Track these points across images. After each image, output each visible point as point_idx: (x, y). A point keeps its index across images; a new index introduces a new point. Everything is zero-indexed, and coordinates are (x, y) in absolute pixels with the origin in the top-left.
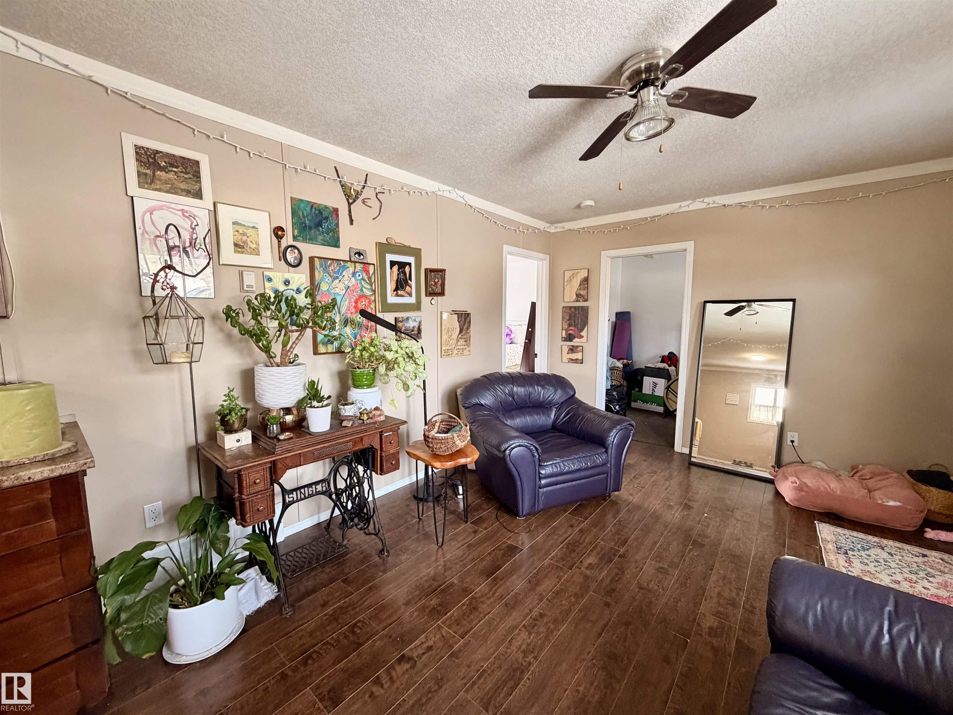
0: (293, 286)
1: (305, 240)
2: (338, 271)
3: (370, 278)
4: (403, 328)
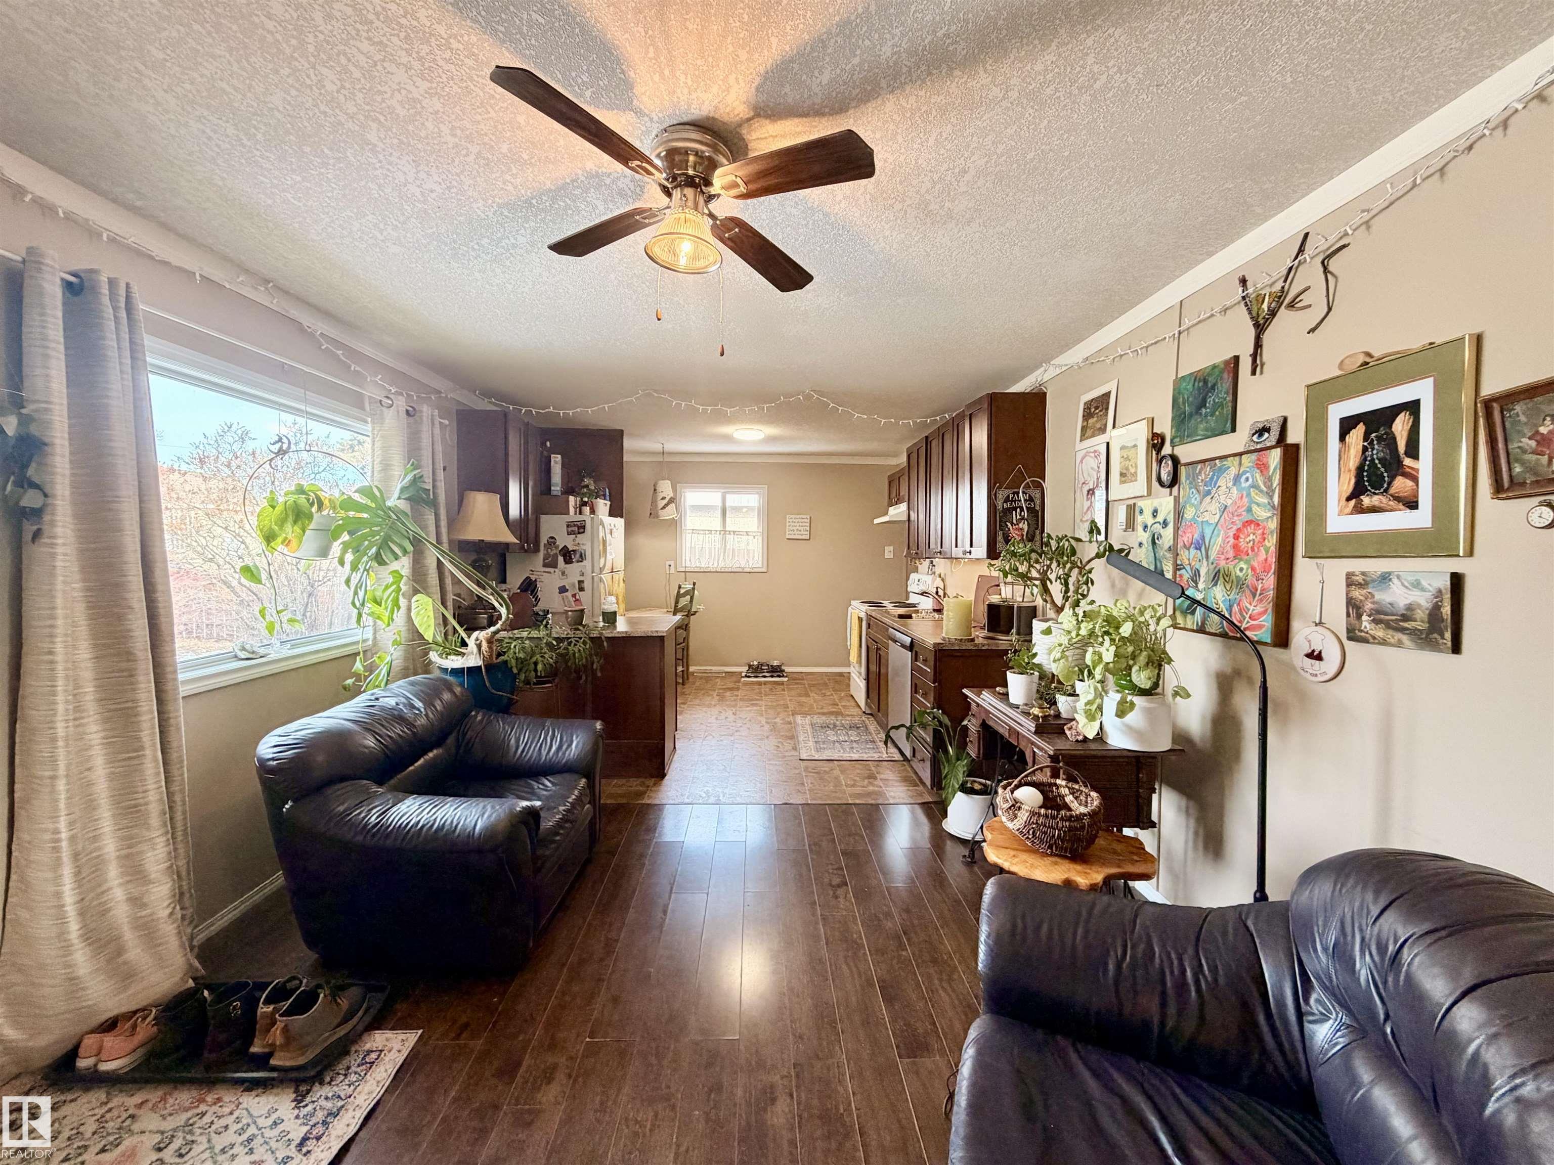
0: (1160, 518)
1: (1182, 441)
2: (1212, 479)
3: (1270, 479)
4: (1368, 606)
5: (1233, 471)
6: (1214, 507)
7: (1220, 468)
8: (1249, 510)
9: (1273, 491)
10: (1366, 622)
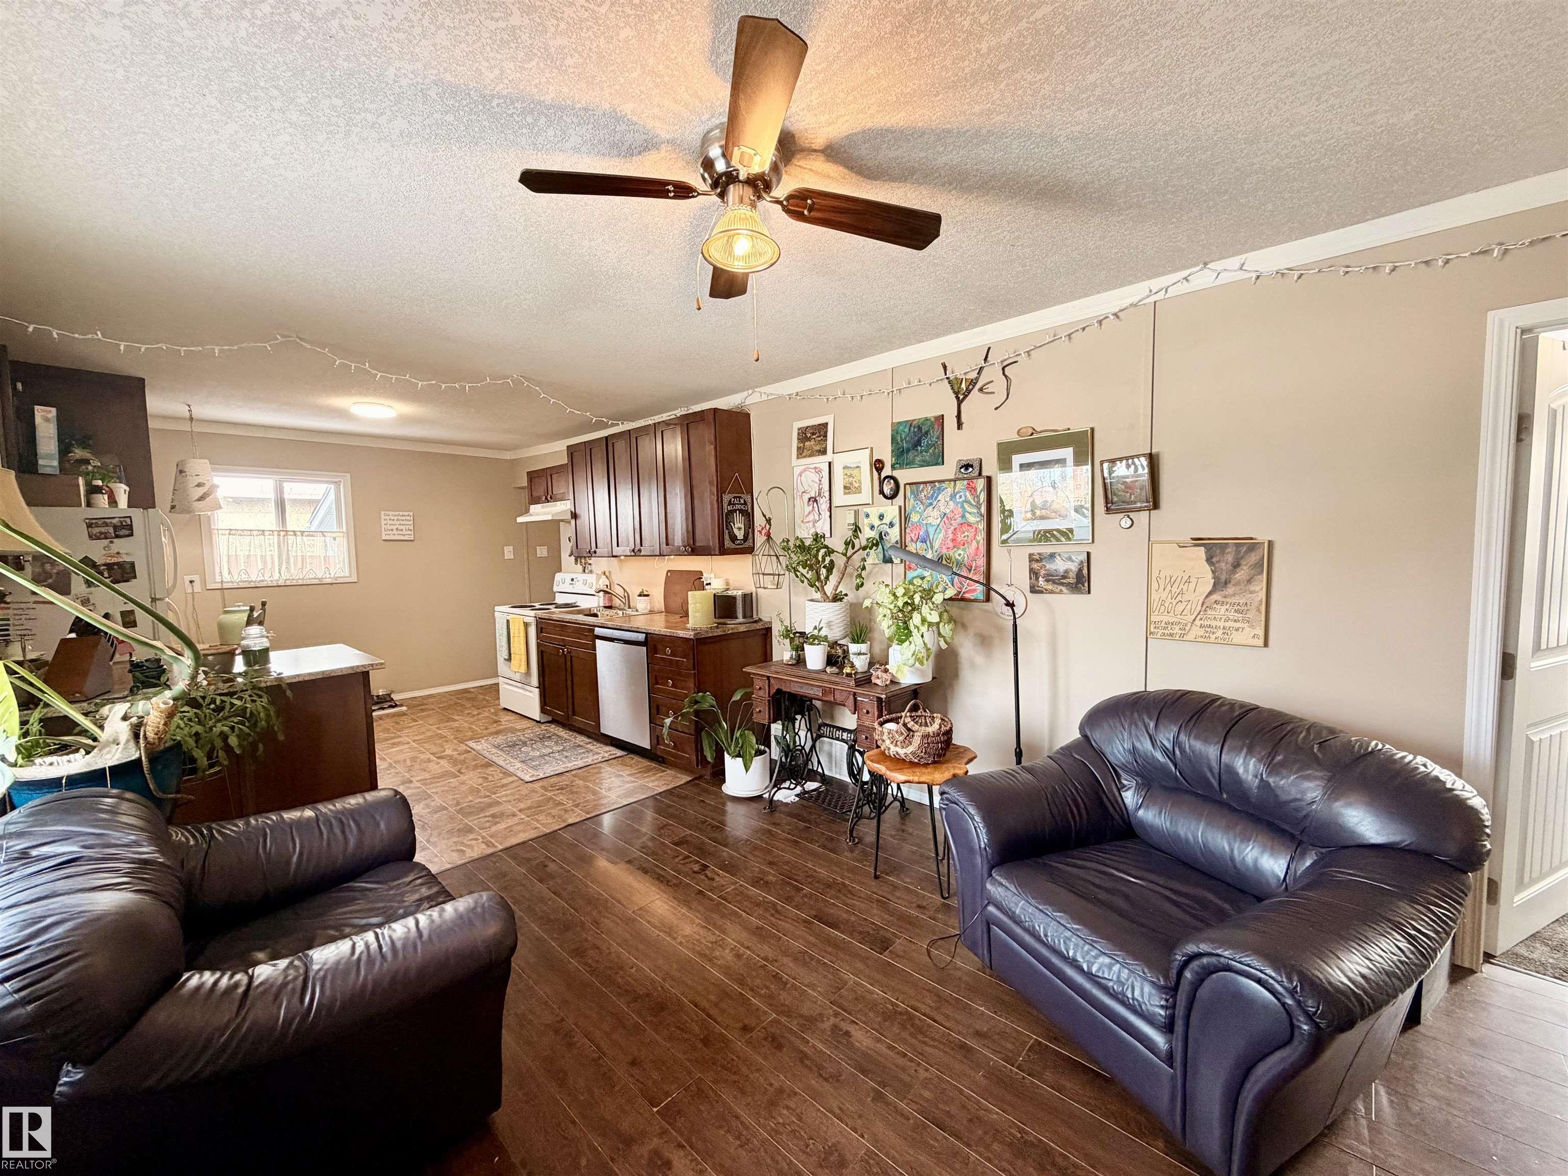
0: (887, 520)
1: (901, 468)
2: (932, 495)
3: (978, 497)
4: (1043, 572)
5: (950, 491)
6: (935, 513)
7: (939, 489)
8: (963, 516)
9: (981, 505)
10: (1041, 581)
